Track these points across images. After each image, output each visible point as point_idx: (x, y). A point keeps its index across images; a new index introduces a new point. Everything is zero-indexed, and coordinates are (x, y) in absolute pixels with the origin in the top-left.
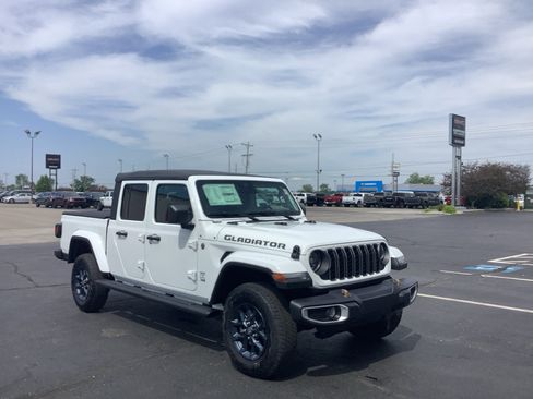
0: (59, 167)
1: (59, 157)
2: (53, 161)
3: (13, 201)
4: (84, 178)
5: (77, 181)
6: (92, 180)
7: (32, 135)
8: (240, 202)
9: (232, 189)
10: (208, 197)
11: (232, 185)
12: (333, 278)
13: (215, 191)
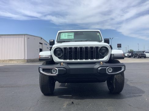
0: (121, 47)
2: (119, 46)
4: (131, 50)
7: (111, 39)
8: (73, 38)
9: (73, 34)
10: (61, 37)
11: (73, 33)
12: (64, 59)
13: (65, 35)
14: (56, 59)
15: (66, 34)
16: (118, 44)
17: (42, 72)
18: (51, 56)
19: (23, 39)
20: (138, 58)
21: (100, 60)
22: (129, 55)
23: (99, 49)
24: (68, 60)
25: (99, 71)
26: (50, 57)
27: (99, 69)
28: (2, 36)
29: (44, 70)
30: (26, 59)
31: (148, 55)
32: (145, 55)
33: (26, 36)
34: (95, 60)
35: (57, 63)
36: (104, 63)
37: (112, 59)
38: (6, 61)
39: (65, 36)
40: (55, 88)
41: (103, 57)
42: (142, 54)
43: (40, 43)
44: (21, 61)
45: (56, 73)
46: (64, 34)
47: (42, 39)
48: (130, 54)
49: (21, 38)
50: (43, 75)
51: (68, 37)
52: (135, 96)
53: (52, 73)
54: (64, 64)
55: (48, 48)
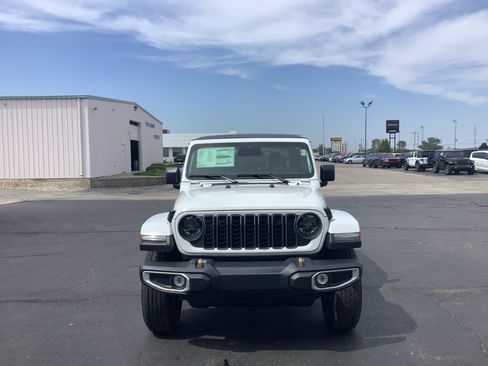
0: (398, 131)
1: (397, 122)
2: (393, 127)
3: (351, 162)
4: (431, 139)
5: (424, 142)
6: (438, 141)
7: (366, 105)
8: (232, 165)
9: (231, 152)
10: (198, 160)
11: (233, 148)
12: (207, 246)
13: (210, 154)
14: (185, 247)
15: (214, 151)
16: (388, 122)
17: (149, 282)
18: (172, 237)
19: (76, 112)
20: (450, 174)
21: (300, 249)
22: (421, 163)
23: (296, 220)
24: (216, 251)
25: (292, 285)
26: (168, 242)
27: (295, 277)
28: (9, 102)
29: (153, 277)
30: (88, 176)
31: (479, 163)
32: (472, 163)
33: (85, 102)
34: (285, 250)
35: (187, 258)
36: (308, 259)
37: (331, 248)
38: (25, 182)
39: (210, 159)
40: (183, 309)
41: (306, 242)
42: (460, 163)
43: (132, 123)
44: (71, 183)
45: (184, 286)
46: (206, 151)
47: (138, 109)
48: (425, 161)
49: (69, 110)
50: (150, 291)
51: (219, 161)
52: (387, 341)
53: (174, 287)
54: (205, 261)
55: (157, 137)
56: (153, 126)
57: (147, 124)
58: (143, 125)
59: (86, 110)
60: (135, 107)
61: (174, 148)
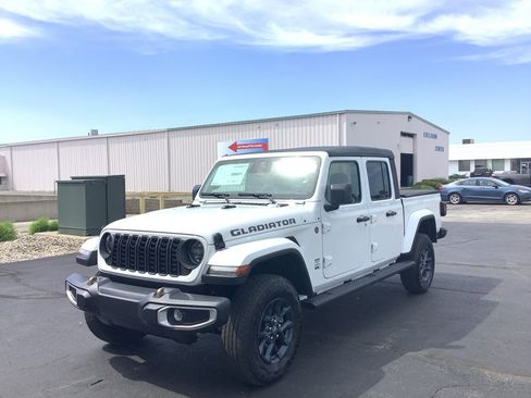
12: (113, 265)
19: (336, 128)
21: (180, 278)
26: (88, 257)
41: (187, 272)
43: (405, 135)
47: (414, 119)
49: (330, 126)
55: (439, 149)
56: (435, 137)
57: (426, 135)
58: (420, 137)
59: (345, 125)
60: (409, 117)
61: (476, 161)
